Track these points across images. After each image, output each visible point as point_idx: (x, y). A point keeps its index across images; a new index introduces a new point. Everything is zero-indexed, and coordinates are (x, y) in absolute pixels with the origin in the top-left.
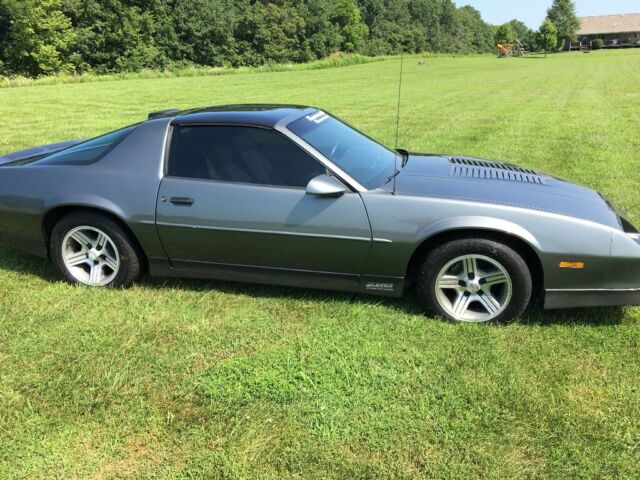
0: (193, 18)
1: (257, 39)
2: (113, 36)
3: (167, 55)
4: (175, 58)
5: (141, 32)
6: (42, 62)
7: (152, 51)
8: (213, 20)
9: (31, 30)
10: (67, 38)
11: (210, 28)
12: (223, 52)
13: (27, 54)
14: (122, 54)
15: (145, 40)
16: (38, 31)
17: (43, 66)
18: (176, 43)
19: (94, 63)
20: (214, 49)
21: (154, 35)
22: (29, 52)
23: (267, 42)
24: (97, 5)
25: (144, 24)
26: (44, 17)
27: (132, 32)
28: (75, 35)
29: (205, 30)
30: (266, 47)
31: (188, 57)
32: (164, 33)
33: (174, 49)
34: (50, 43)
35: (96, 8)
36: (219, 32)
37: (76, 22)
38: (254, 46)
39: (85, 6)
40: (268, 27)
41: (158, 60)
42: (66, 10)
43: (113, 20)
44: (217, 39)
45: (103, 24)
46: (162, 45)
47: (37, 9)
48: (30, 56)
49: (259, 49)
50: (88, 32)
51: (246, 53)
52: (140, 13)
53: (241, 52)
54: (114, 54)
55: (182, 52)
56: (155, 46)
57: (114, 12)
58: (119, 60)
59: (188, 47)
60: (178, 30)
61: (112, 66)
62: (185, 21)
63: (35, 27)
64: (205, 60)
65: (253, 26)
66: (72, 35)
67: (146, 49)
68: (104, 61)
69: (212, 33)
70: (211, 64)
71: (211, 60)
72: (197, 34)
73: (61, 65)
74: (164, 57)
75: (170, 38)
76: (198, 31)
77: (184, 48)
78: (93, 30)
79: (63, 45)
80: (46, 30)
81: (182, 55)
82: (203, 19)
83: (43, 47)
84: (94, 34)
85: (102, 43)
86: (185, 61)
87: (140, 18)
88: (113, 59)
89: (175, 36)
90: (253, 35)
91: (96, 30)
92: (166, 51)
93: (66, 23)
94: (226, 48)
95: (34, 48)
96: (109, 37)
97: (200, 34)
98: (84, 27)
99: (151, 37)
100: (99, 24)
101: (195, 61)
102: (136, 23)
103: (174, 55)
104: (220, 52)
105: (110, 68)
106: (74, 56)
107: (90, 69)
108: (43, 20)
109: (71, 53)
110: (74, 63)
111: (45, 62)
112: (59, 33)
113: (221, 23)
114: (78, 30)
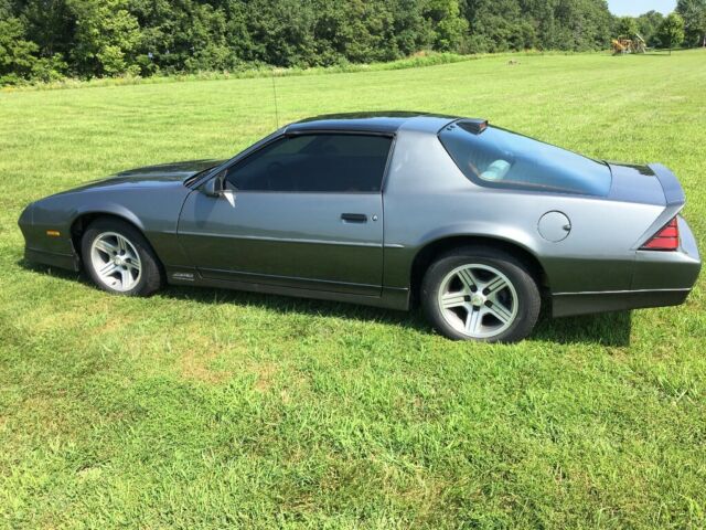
0: (267, 16)
1: (338, 37)
2: (183, 35)
3: (238, 56)
4: (247, 59)
5: (211, 32)
6: (106, 63)
7: (222, 51)
8: (288, 17)
9: (96, 31)
10: (133, 39)
11: (284, 26)
12: (299, 51)
13: (92, 55)
14: (191, 55)
15: (216, 40)
16: (103, 31)
17: (107, 68)
18: (248, 43)
19: (163, 64)
20: (289, 49)
21: (226, 34)
22: (94, 53)
23: (350, 40)
24: (167, 3)
25: (214, 21)
26: (108, 17)
27: (202, 32)
28: (141, 35)
29: (279, 29)
30: (348, 45)
31: (261, 58)
32: (237, 32)
33: (246, 49)
34: (115, 43)
35: (165, 7)
36: (295, 30)
37: (144, 21)
38: (334, 45)
39: (154, 5)
40: (350, 24)
41: (228, 60)
42: (133, 9)
43: (183, 19)
44: (293, 37)
45: (172, 24)
46: (233, 45)
47: (102, 9)
48: (96, 58)
49: (340, 48)
50: (156, 32)
51: (325, 53)
52: (211, 11)
53: (320, 51)
54: (184, 55)
55: (255, 52)
56: (226, 46)
57: (184, 10)
58: (188, 61)
59: (262, 48)
60: (251, 29)
61: (180, 67)
62: (258, 19)
63: (100, 27)
64: (279, 60)
65: (334, 23)
66: (138, 36)
67: (216, 49)
68: (173, 62)
69: (287, 31)
70: (285, 64)
71: (286, 61)
72: (269, 32)
73: (126, 67)
74: (235, 58)
75: (242, 37)
76: (273, 30)
77: (257, 48)
78: (162, 30)
79: (128, 45)
80: (112, 30)
81: (254, 56)
82: (277, 16)
83: (108, 48)
84: (162, 34)
85: (170, 44)
86: (257, 62)
87: (211, 16)
88: (182, 60)
89: (247, 35)
90: (334, 32)
91: (166, 30)
92: (238, 52)
93: (133, 22)
94: (303, 47)
95: (97, 50)
96: (178, 37)
97: (273, 33)
98: (152, 27)
99: (223, 37)
100: (168, 23)
101: (268, 62)
102: (207, 23)
103: (246, 55)
104: (296, 52)
105: (179, 69)
106: (140, 58)
107: (158, 71)
108: (108, 20)
109: (137, 55)
110: (141, 65)
111: (109, 64)
112: (125, 34)
113: (297, 20)
114: (146, 30)
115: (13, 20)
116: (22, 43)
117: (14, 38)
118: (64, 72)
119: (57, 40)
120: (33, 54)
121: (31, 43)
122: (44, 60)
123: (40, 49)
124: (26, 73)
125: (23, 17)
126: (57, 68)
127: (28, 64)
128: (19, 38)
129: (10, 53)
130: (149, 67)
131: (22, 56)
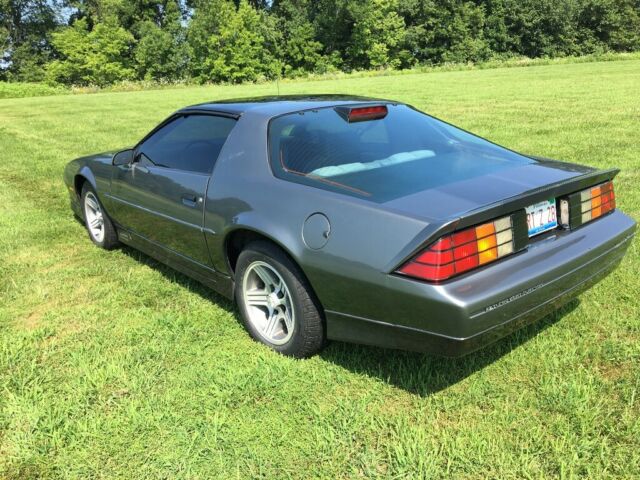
0: (527, 9)
1: (603, 26)
2: (443, 32)
3: (492, 48)
4: (500, 50)
5: (469, 27)
6: (373, 58)
7: (477, 44)
8: (549, 8)
9: (368, 31)
10: (398, 37)
11: (543, 17)
12: (556, 41)
13: (362, 52)
14: (449, 49)
15: (474, 35)
16: (374, 31)
17: (373, 62)
18: (504, 35)
19: (422, 58)
20: (544, 39)
21: (484, 28)
22: (365, 50)
23: (616, 29)
24: (432, 3)
25: (474, 17)
26: (380, 18)
27: (462, 27)
28: (405, 33)
29: (537, 20)
30: (613, 33)
31: (515, 49)
32: (495, 26)
33: (500, 41)
34: (383, 41)
35: (430, 6)
36: (554, 20)
37: (410, 20)
38: (597, 34)
39: (421, 6)
40: (619, 11)
41: (482, 53)
42: (402, 10)
43: (446, 17)
44: (551, 28)
45: (435, 21)
46: (489, 37)
47: (375, 12)
48: (365, 54)
49: (603, 36)
50: (419, 30)
51: (586, 42)
52: (473, 8)
53: (580, 40)
54: (441, 49)
55: (509, 44)
56: (482, 39)
57: (449, 9)
58: (444, 54)
59: (517, 40)
60: (508, 21)
61: (437, 59)
62: (518, 12)
63: (372, 28)
64: (532, 50)
65: (600, 11)
66: (402, 34)
67: (472, 43)
68: (431, 56)
69: (545, 22)
70: (538, 54)
71: (540, 51)
72: (526, 24)
73: (389, 61)
74: (488, 50)
75: (498, 30)
76: (527, 21)
77: (511, 40)
78: (424, 27)
79: (393, 42)
80: (382, 30)
81: (508, 47)
82: (537, 7)
83: (376, 46)
84: (425, 30)
85: (431, 39)
86: (510, 53)
87: (472, 12)
88: (439, 54)
89: (503, 27)
90: (598, 20)
91: (429, 28)
92: (492, 44)
93: (400, 21)
94: (561, 37)
95: (367, 47)
96: (438, 34)
97: (530, 24)
98: (417, 25)
99: (481, 31)
100: (431, 21)
101: (521, 53)
102: (467, 18)
103: (499, 47)
104: (552, 42)
105: (435, 62)
106: (403, 53)
107: (416, 64)
108: (379, 21)
109: (400, 50)
110: (402, 59)
111: (375, 59)
112: (392, 32)
113: (558, 11)
114: (411, 28)
115: (308, 25)
116: (311, 43)
117: (306, 40)
118: (339, 66)
119: (339, 40)
120: (319, 52)
121: (318, 43)
122: (326, 57)
123: (324, 48)
124: (310, 67)
125: (315, 22)
126: (334, 63)
127: (313, 60)
128: (310, 39)
129: (302, 51)
130: (409, 61)
131: (310, 54)
